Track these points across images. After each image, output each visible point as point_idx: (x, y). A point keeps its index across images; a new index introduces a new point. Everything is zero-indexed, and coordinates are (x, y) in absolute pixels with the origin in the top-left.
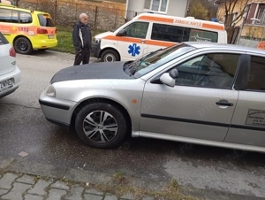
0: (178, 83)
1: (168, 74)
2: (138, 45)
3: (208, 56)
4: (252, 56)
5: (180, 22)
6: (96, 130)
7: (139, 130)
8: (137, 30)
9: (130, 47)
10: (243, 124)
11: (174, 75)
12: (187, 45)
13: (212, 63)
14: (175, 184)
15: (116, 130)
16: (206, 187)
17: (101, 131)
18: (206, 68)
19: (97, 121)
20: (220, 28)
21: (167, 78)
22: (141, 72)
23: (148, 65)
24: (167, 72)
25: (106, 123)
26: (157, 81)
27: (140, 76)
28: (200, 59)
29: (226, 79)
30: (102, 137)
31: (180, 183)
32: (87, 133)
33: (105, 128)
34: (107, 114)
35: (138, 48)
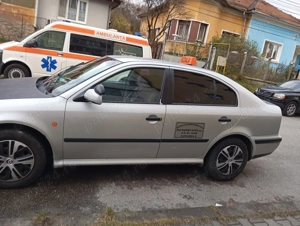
0: (105, 100)
1: (93, 90)
2: (53, 58)
3: (135, 70)
4: (175, 70)
5: (102, 34)
6: (4, 165)
7: (63, 158)
8: (52, 41)
9: (43, 60)
10: (172, 138)
11: (100, 91)
12: (111, 59)
13: (139, 78)
14: (110, 213)
15: (32, 162)
16: (143, 208)
17: (11, 166)
18: (133, 83)
20: (144, 43)
21: (92, 94)
22: (60, 88)
23: (68, 80)
24: (92, 88)
25: (17, 156)
26: (81, 99)
27: (59, 94)
28: (126, 74)
29: (153, 94)
30: (13, 174)
31: (115, 211)
33: (16, 161)
34: (17, 144)
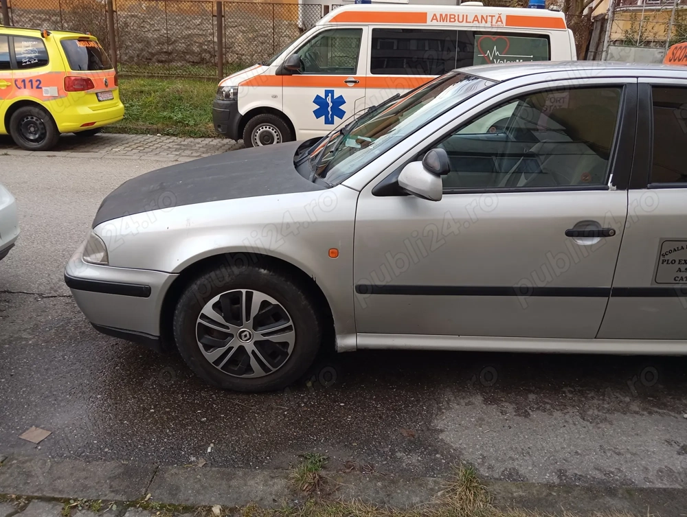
1: (418, 165)
4: (655, 87)
5: (443, 18)
6: (235, 343)
7: (355, 330)
8: (334, 54)
9: (318, 100)
10: (647, 283)
11: (437, 166)
12: (468, 77)
13: (543, 121)
14: (473, 481)
15: (290, 337)
16: (561, 473)
17: (249, 346)
18: (526, 135)
19: (235, 318)
20: (555, 23)
21: (417, 175)
23: (365, 145)
24: (416, 158)
25: (259, 323)
27: (342, 179)
28: (507, 112)
29: (586, 161)
30: (253, 362)
31: (484, 472)
32: (211, 356)
33: (258, 336)
34: (259, 297)
35: (341, 101)
